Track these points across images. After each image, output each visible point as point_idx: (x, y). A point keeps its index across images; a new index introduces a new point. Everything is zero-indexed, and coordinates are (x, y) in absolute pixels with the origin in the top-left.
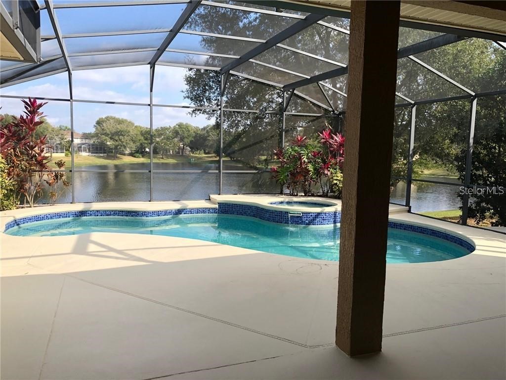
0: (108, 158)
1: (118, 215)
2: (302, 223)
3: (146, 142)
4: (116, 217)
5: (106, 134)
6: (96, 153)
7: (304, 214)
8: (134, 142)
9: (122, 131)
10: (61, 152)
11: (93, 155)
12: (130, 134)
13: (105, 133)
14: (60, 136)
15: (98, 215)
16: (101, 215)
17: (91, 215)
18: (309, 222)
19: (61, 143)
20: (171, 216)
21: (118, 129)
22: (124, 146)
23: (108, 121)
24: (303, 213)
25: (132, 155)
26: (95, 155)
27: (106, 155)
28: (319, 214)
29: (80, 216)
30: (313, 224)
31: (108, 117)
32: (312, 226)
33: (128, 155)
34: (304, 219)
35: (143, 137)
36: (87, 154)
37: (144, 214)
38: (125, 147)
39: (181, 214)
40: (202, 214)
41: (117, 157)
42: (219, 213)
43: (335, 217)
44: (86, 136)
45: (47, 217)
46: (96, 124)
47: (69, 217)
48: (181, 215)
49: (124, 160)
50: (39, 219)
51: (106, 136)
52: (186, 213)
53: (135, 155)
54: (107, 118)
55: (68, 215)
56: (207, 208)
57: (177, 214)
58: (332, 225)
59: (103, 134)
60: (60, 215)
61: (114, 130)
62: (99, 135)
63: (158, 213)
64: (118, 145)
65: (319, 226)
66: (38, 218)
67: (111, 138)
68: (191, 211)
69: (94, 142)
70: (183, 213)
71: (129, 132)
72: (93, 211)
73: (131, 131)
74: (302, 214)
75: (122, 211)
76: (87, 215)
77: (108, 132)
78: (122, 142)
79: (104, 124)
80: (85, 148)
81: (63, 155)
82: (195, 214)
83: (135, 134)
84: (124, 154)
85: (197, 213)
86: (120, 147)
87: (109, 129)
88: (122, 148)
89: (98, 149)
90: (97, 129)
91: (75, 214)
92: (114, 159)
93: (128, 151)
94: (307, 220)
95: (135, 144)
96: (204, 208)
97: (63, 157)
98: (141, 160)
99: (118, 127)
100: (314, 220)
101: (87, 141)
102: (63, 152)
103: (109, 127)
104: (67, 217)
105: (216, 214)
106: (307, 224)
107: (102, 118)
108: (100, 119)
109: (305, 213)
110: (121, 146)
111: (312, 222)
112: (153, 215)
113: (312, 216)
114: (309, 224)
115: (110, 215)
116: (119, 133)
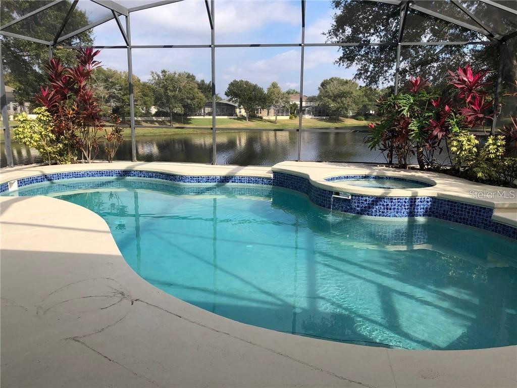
0: (331, 120)
1: (159, 178)
2: (351, 210)
3: (370, 103)
4: (158, 179)
5: (329, 97)
6: (319, 116)
7: (354, 197)
8: (357, 104)
9: (345, 93)
10: (286, 115)
11: (316, 117)
12: (352, 95)
13: (328, 95)
14: (284, 99)
15: (141, 176)
16: (144, 177)
17: (135, 175)
18: (362, 210)
19: (285, 106)
20: (215, 184)
21: (340, 90)
22: (346, 108)
23: (332, 83)
24: (352, 196)
25: (353, 117)
26: (318, 117)
27: (328, 117)
28: (378, 200)
29: (124, 176)
30: (368, 214)
31: (332, 78)
32: (366, 217)
33: (350, 118)
34: (354, 205)
35: (367, 99)
36: (310, 117)
37: (182, 178)
38: (347, 110)
39: (228, 182)
40: (255, 185)
41: (338, 120)
42: (273, 185)
43: (411, 205)
44: (311, 99)
45: (88, 174)
46: (321, 86)
47: (112, 176)
48: (228, 184)
49: (345, 123)
50: (78, 176)
51: (329, 98)
52: (235, 182)
53: (357, 117)
54: (332, 80)
55: (111, 174)
56: (260, 178)
57: (223, 182)
58: (406, 219)
59: (326, 97)
60: (102, 173)
61: (336, 92)
62: (322, 97)
63: (198, 179)
64: (340, 108)
65: (378, 218)
66: (76, 175)
67: (333, 100)
68: (241, 179)
69: (319, 105)
70: (231, 181)
71: (352, 93)
72: (137, 171)
73: (354, 92)
74: (350, 197)
75: (163, 174)
76: (131, 175)
77: (331, 94)
78: (344, 104)
79: (328, 86)
80: (309, 111)
81: (288, 117)
82: (245, 184)
83: (358, 95)
84: (347, 117)
85: (249, 183)
86: (341, 109)
87: (331, 91)
88: (344, 111)
89: (321, 112)
90: (321, 91)
91: (119, 173)
92: (335, 122)
93: (351, 114)
94: (358, 206)
95: (358, 105)
96: (256, 177)
97: (287, 120)
98: (364, 123)
99: (341, 88)
100: (369, 208)
101: (312, 104)
102: (288, 115)
103: (332, 89)
104: (110, 175)
105: (271, 186)
106: (358, 213)
107: (327, 80)
108: (324, 81)
109: (356, 196)
110: (343, 108)
111: (366, 210)
112: (192, 181)
113: (366, 200)
114: (362, 213)
115: (152, 177)
116: (342, 95)
